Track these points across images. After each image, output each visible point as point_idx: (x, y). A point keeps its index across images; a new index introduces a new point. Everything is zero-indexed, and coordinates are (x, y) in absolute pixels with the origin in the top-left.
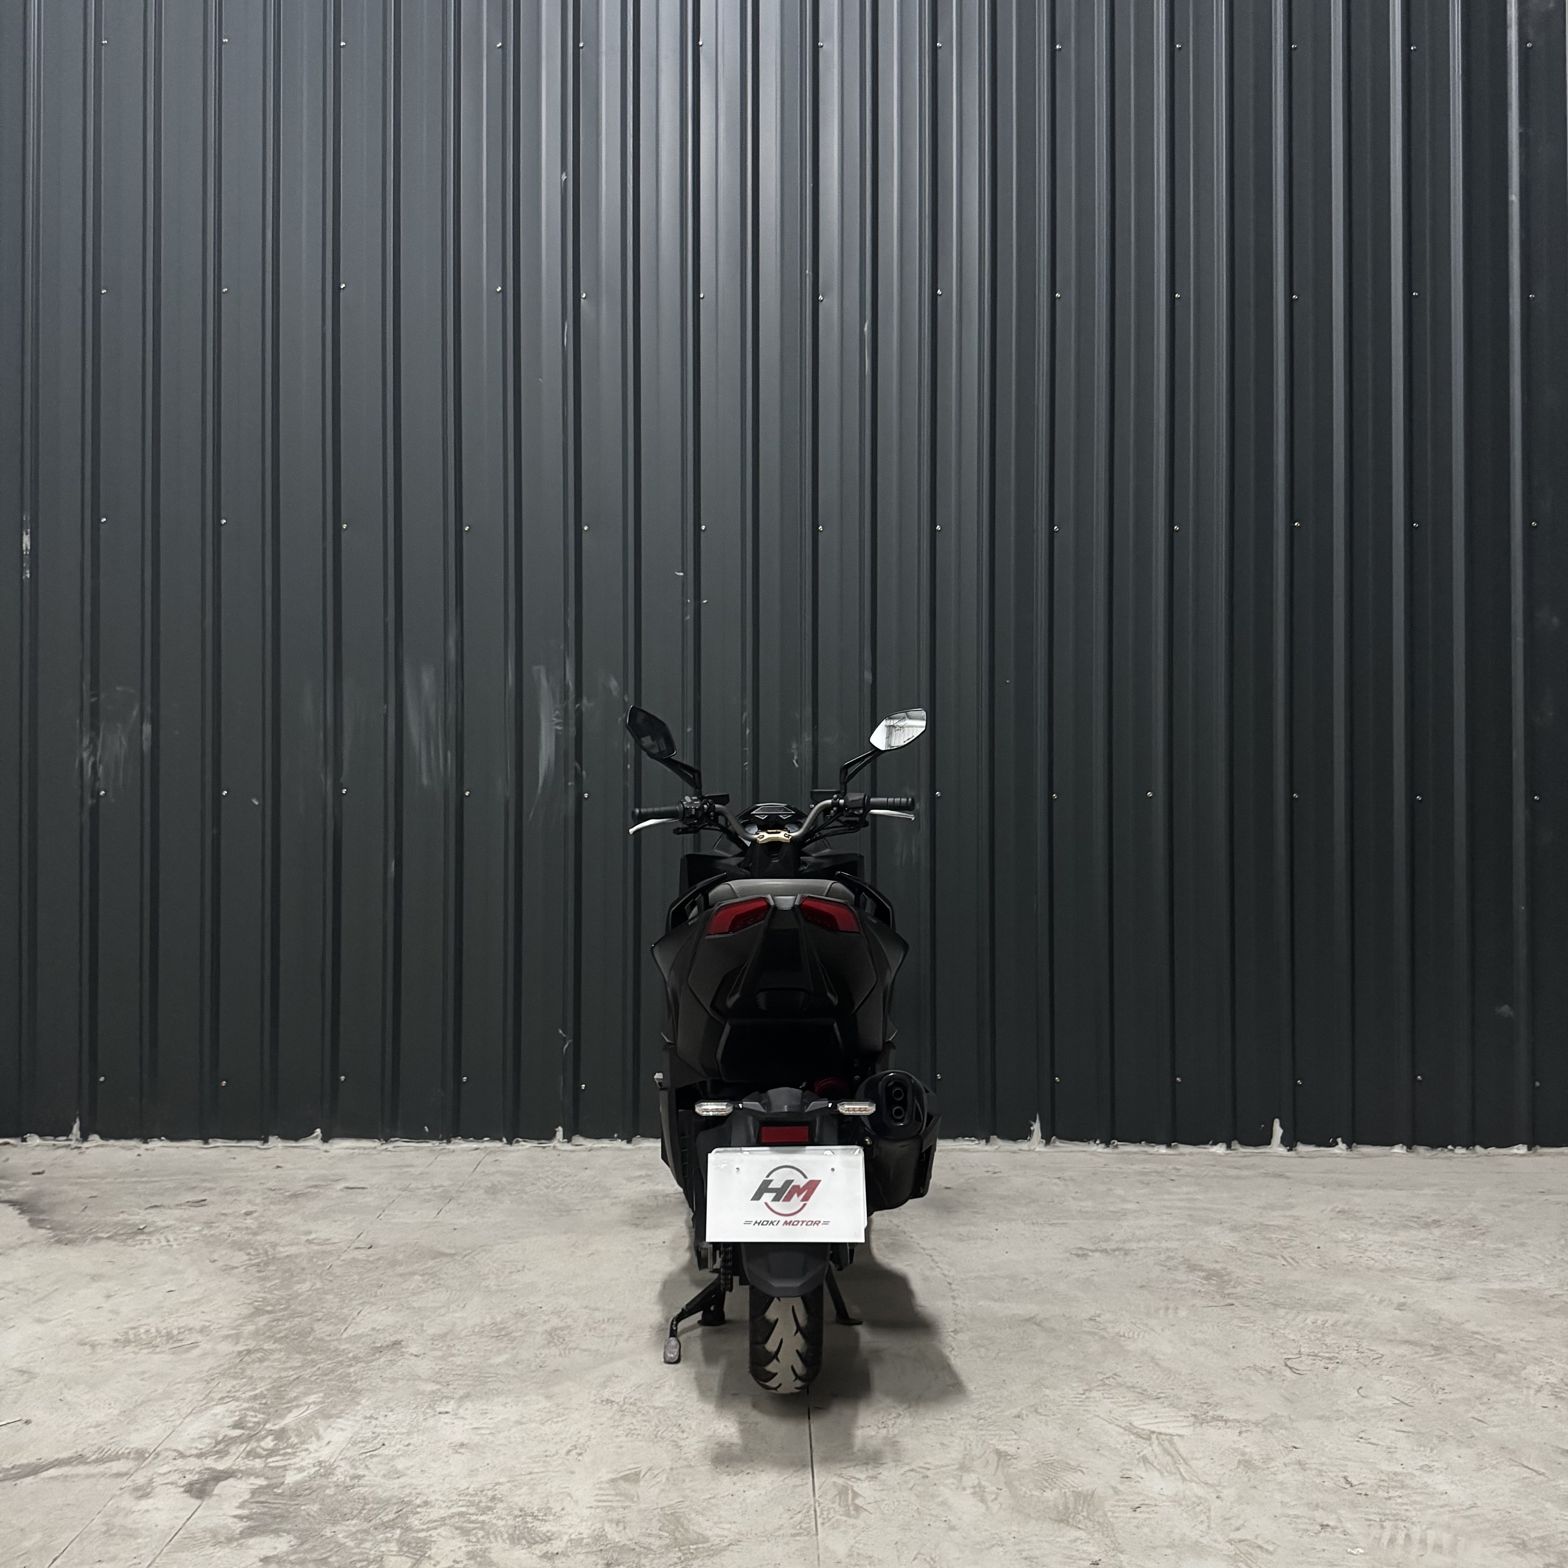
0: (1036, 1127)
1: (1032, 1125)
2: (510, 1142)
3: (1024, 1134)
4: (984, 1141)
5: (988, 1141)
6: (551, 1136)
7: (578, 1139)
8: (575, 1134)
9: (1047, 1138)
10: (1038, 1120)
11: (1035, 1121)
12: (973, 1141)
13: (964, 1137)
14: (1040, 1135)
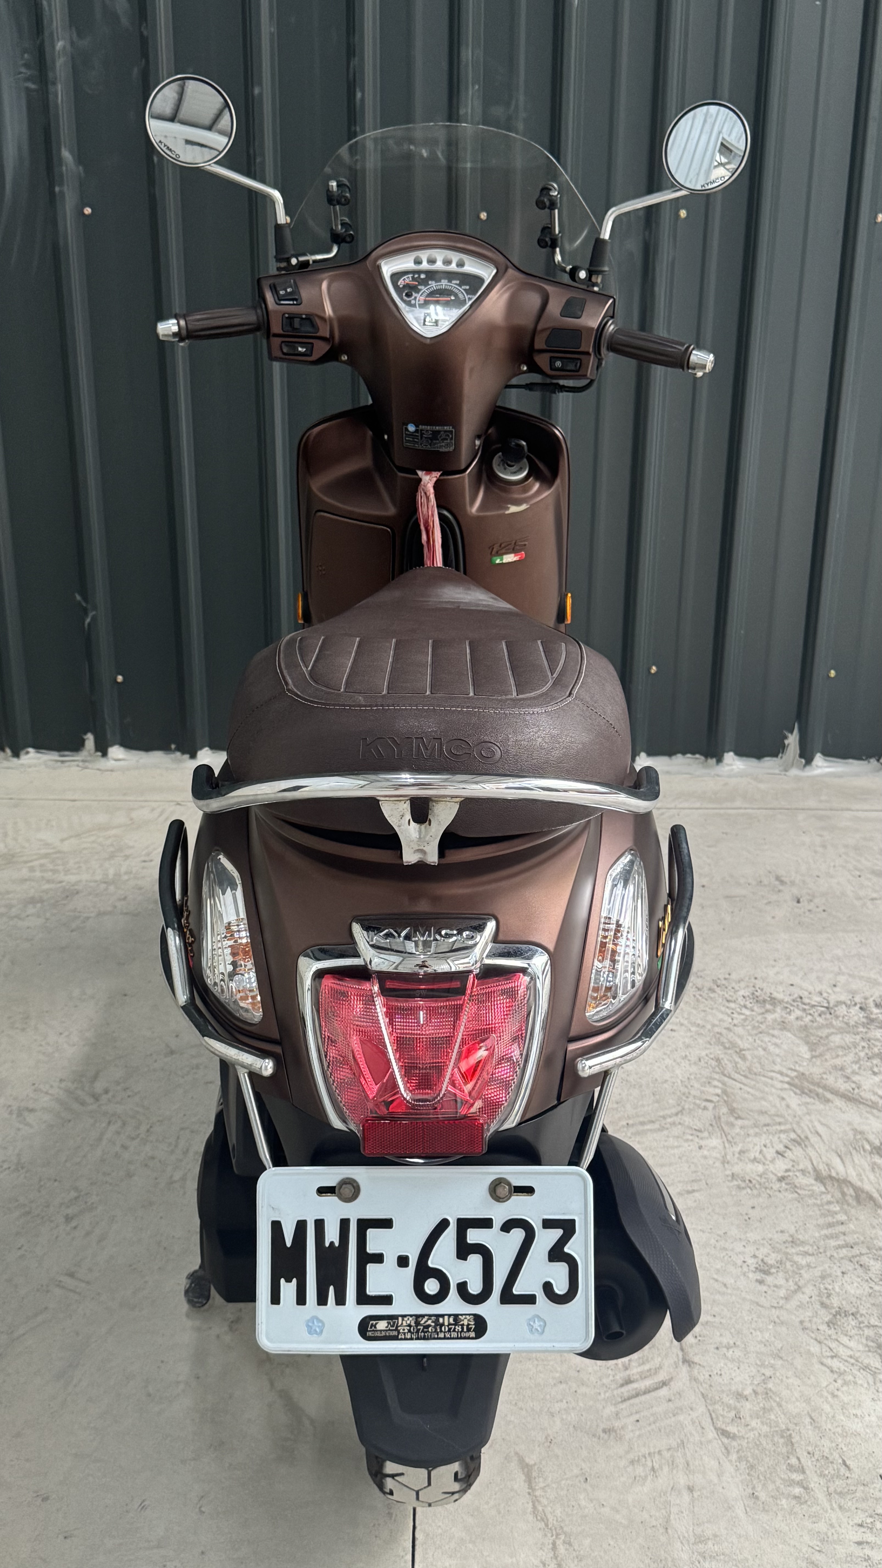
0: (792, 740)
1: (786, 738)
2: (16, 754)
3: (775, 749)
4: (714, 760)
5: (719, 760)
6: (76, 746)
7: (116, 752)
8: (112, 745)
9: (806, 756)
10: (796, 731)
11: (792, 732)
12: (697, 758)
13: (684, 753)
14: (798, 752)
